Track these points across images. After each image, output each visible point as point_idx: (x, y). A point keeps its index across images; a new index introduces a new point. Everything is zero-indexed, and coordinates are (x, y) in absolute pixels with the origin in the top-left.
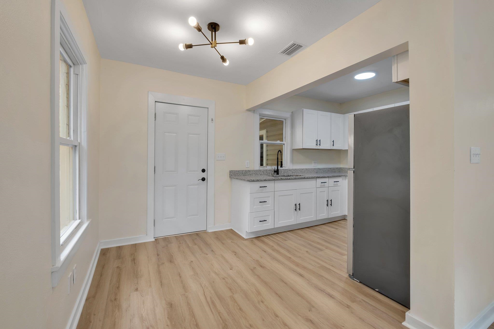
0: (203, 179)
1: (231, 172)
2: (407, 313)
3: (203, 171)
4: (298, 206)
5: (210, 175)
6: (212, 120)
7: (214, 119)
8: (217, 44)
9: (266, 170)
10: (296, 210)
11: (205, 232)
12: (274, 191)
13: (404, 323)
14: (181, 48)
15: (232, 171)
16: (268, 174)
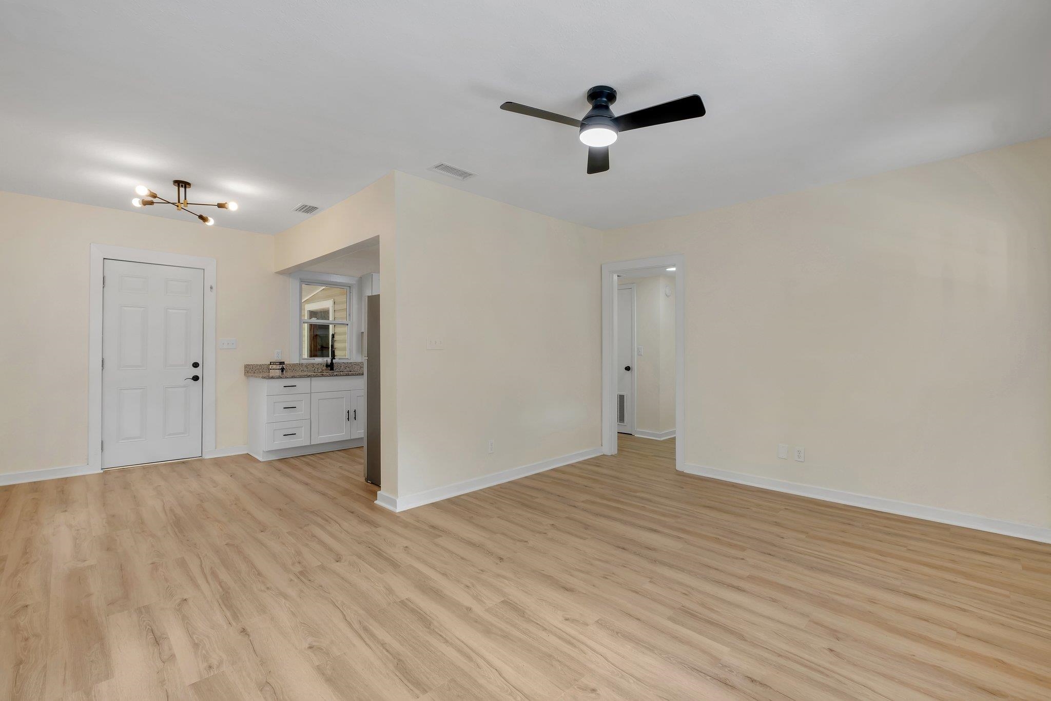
0: (196, 378)
1: (246, 366)
2: (378, 492)
3: (196, 365)
4: (352, 414)
5: (208, 372)
6: (211, 288)
7: (214, 288)
8: (187, 204)
9: (313, 364)
10: (348, 419)
11: (200, 460)
12: (311, 393)
13: (375, 502)
14: (136, 203)
15: (249, 365)
16: (316, 369)
